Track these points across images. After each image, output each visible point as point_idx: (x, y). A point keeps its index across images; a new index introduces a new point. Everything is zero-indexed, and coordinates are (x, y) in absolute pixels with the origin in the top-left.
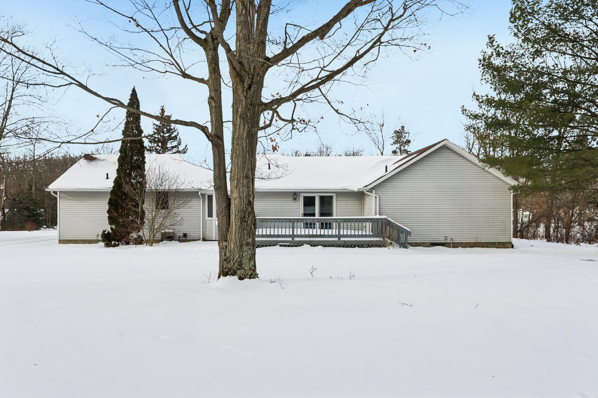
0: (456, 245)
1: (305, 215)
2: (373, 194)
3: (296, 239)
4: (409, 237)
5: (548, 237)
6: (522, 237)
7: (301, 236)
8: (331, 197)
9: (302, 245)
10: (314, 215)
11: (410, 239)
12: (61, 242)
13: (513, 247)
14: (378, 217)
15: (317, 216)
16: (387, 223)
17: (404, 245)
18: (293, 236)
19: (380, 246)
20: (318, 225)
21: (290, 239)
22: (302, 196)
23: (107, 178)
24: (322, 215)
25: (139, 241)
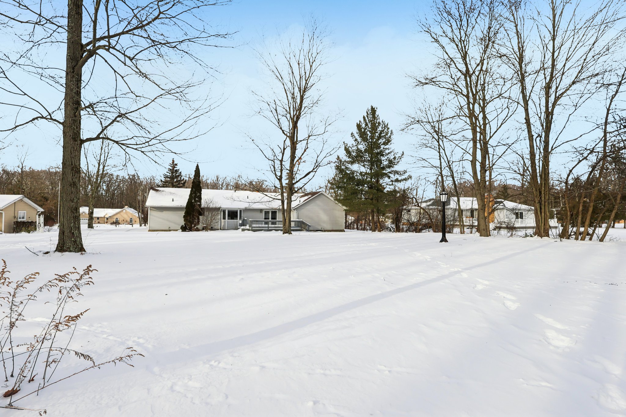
0: (325, 231)
1: (265, 219)
2: (295, 211)
3: (270, 228)
4: (310, 228)
5: (358, 229)
6: (348, 229)
7: (272, 227)
8: (276, 211)
9: (272, 230)
10: (269, 219)
11: (310, 229)
12: (149, 231)
13: (344, 231)
14: (297, 220)
15: (270, 220)
16: (302, 223)
17: (308, 230)
18: (268, 227)
19: (300, 231)
20: (270, 223)
21: (267, 228)
22: (264, 211)
23: (173, 201)
24: (272, 219)
25: (198, 230)
